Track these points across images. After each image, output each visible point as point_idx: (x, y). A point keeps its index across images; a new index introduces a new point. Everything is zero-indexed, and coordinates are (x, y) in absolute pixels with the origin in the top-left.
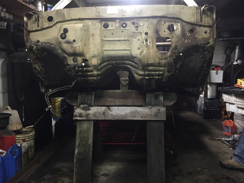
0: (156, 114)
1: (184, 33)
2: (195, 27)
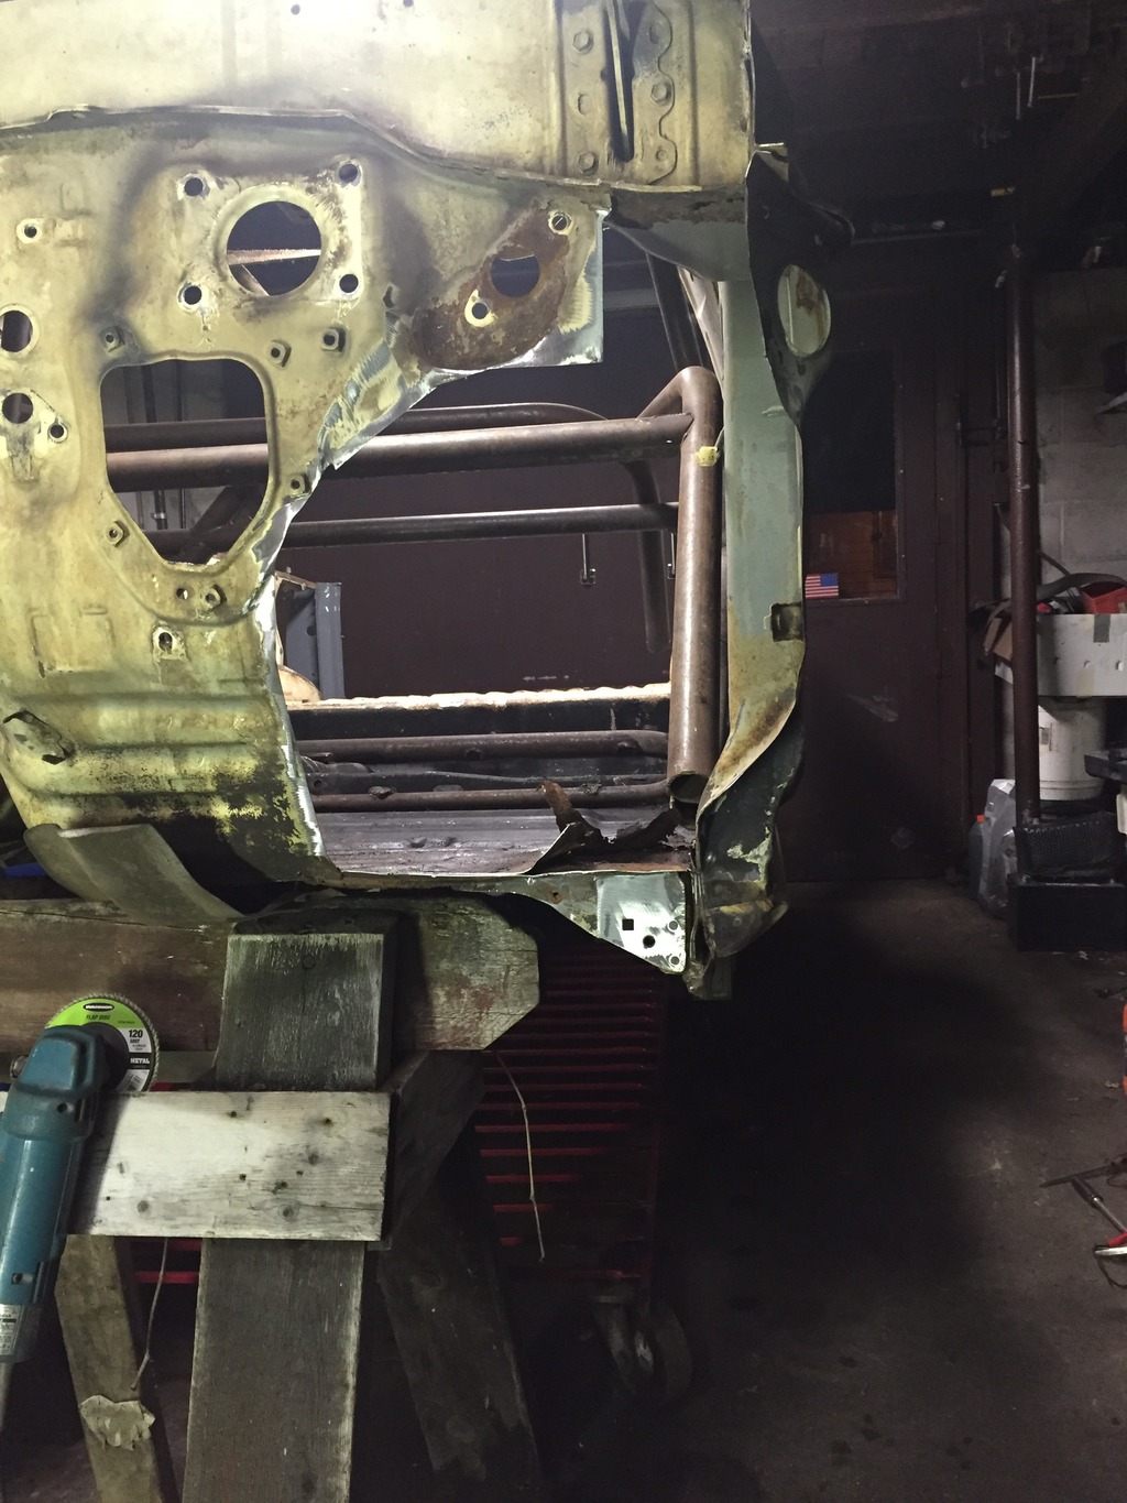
1: (432, 307)
2: (550, 221)
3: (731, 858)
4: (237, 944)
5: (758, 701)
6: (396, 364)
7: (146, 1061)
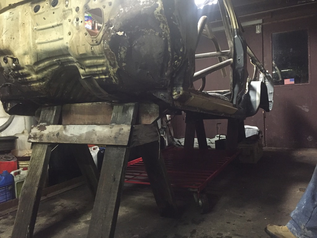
0: (117, 136)
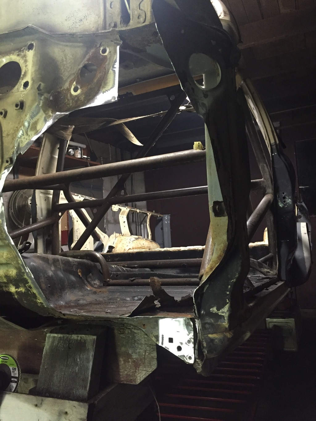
1: (59, 90)
2: (101, 51)
3: (212, 313)
4: (49, 337)
5: (220, 244)
6: (43, 112)
7: (16, 380)
